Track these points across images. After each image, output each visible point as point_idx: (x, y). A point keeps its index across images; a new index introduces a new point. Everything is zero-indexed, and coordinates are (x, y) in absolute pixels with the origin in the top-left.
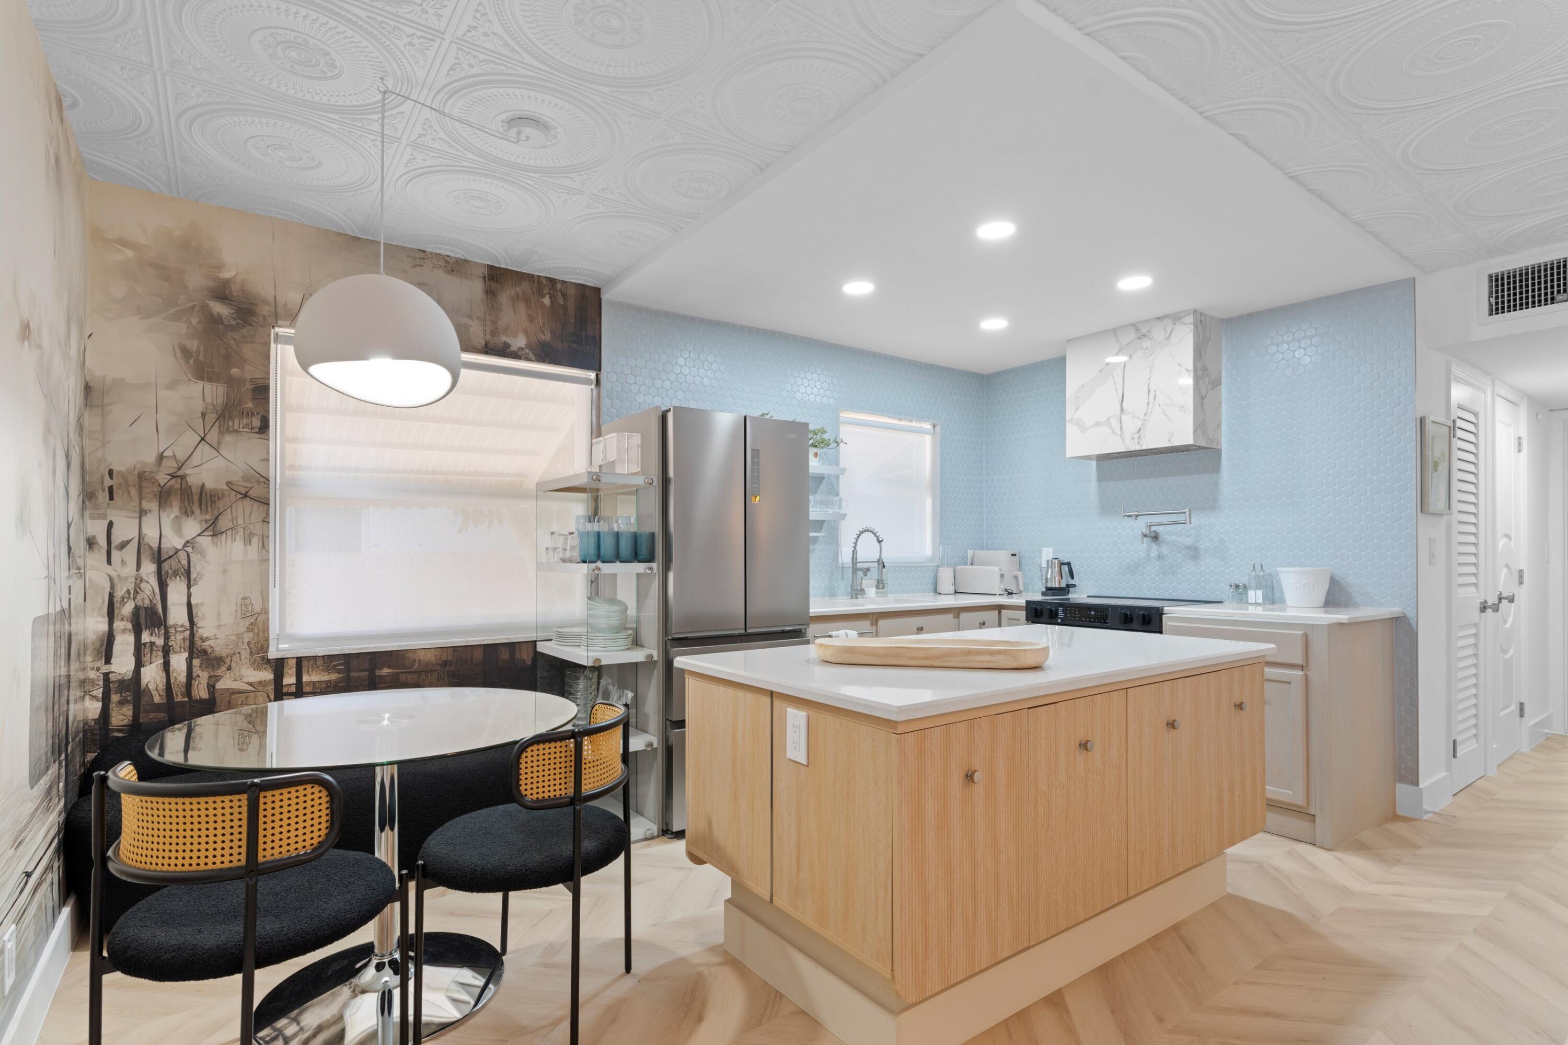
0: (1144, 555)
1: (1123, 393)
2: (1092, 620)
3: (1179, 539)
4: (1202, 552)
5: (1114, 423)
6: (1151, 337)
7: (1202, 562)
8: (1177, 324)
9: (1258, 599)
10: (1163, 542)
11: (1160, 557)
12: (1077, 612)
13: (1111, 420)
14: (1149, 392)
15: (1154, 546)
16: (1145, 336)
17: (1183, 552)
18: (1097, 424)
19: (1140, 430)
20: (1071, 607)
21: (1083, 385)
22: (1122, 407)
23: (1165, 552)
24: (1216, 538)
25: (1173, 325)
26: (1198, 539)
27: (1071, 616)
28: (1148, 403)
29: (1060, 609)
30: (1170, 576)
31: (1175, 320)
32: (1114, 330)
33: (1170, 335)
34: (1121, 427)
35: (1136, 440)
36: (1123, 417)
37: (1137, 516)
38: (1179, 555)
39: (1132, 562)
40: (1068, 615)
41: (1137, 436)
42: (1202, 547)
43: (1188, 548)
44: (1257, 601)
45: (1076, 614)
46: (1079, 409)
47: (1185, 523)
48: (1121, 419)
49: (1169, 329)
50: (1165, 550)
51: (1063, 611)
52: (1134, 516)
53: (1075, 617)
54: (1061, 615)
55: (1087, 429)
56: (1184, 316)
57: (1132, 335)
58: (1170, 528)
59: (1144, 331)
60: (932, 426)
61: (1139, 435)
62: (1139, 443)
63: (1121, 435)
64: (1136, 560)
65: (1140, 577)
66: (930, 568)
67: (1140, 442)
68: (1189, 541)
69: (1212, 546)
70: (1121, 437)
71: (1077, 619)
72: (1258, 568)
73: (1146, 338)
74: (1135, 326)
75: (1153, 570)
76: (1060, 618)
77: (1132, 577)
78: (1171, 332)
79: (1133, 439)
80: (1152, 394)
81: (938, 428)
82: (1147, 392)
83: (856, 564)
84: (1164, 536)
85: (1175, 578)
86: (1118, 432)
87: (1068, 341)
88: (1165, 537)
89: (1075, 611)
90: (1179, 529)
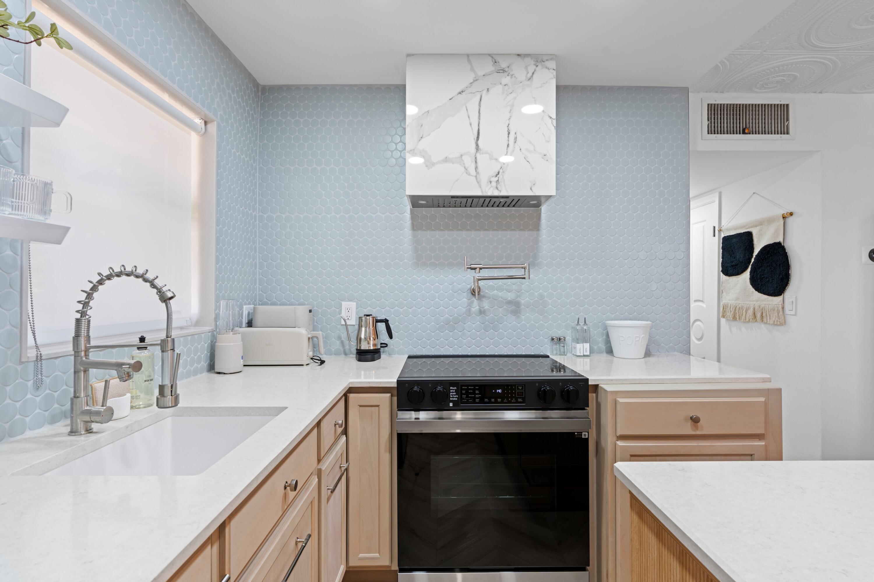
0: (464, 310)
1: (479, 130)
2: (499, 400)
3: (500, 294)
4: (523, 307)
5: (468, 161)
6: (511, 73)
7: (523, 317)
8: (540, 67)
9: (586, 351)
10: (484, 297)
11: (482, 312)
12: (477, 392)
13: (463, 157)
14: (509, 133)
15: (475, 302)
16: (504, 71)
17: (505, 307)
18: (446, 160)
19: (499, 173)
20: (468, 386)
21: (428, 112)
22: (477, 145)
23: (487, 307)
24: (536, 294)
25: (535, 67)
26: (519, 293)
27: (467, 397)
28: (508, 146)
29: (453, 389)
30: (492, 330)
31: (537, 61)
32: (468, 56)
33: (532, 76)
34: (476, 168)
35: (494, 184)
36: (478, 155)
37: (481, 269)
38: (501, 309)
39: (451, 318)
40: (464, 396)
41: (494, 179)
42: (523, 301)
43: (510, 302)
44: (585, 354)
45: (475, 394)
46: (423, 139)
47: (524, 278)
48: (476, 158)
49: (531, 69)
50: (486, 305)
51: (456, 391)
52: (478, 269)
53: (474, 398)
54: (454, 396)
55: (434, 164)
56: (547, 60)
57: (490, 67)
58: (491, 282)
59: (504, 65)
60: (203, 122)
61: (497, 179)
62: (497, 188)
63: (476, 176)
64: (456, 315)
65: (460, 333)
66: (203, 335)
67: (498, 186)
68: (510, 296)
69: (532, 301)
70: (476, 179)
71: (477, 400)
72: (582, 323)
73: (506, 74)
74: (494, 58)
75: (474, 325)
76: (452, 401)
77: (451, 333)
78: (533, 73)
79: (491, 182)
80: (512, 136)
81: (213, 128)
82: (507, 133)
83: (87, 350)
84: (485, 291)
85: (496, 333)
86: (474, 173)
87: (409, 55)
88: (487, 291)
89: (474, 390)
90: (500, 283)
